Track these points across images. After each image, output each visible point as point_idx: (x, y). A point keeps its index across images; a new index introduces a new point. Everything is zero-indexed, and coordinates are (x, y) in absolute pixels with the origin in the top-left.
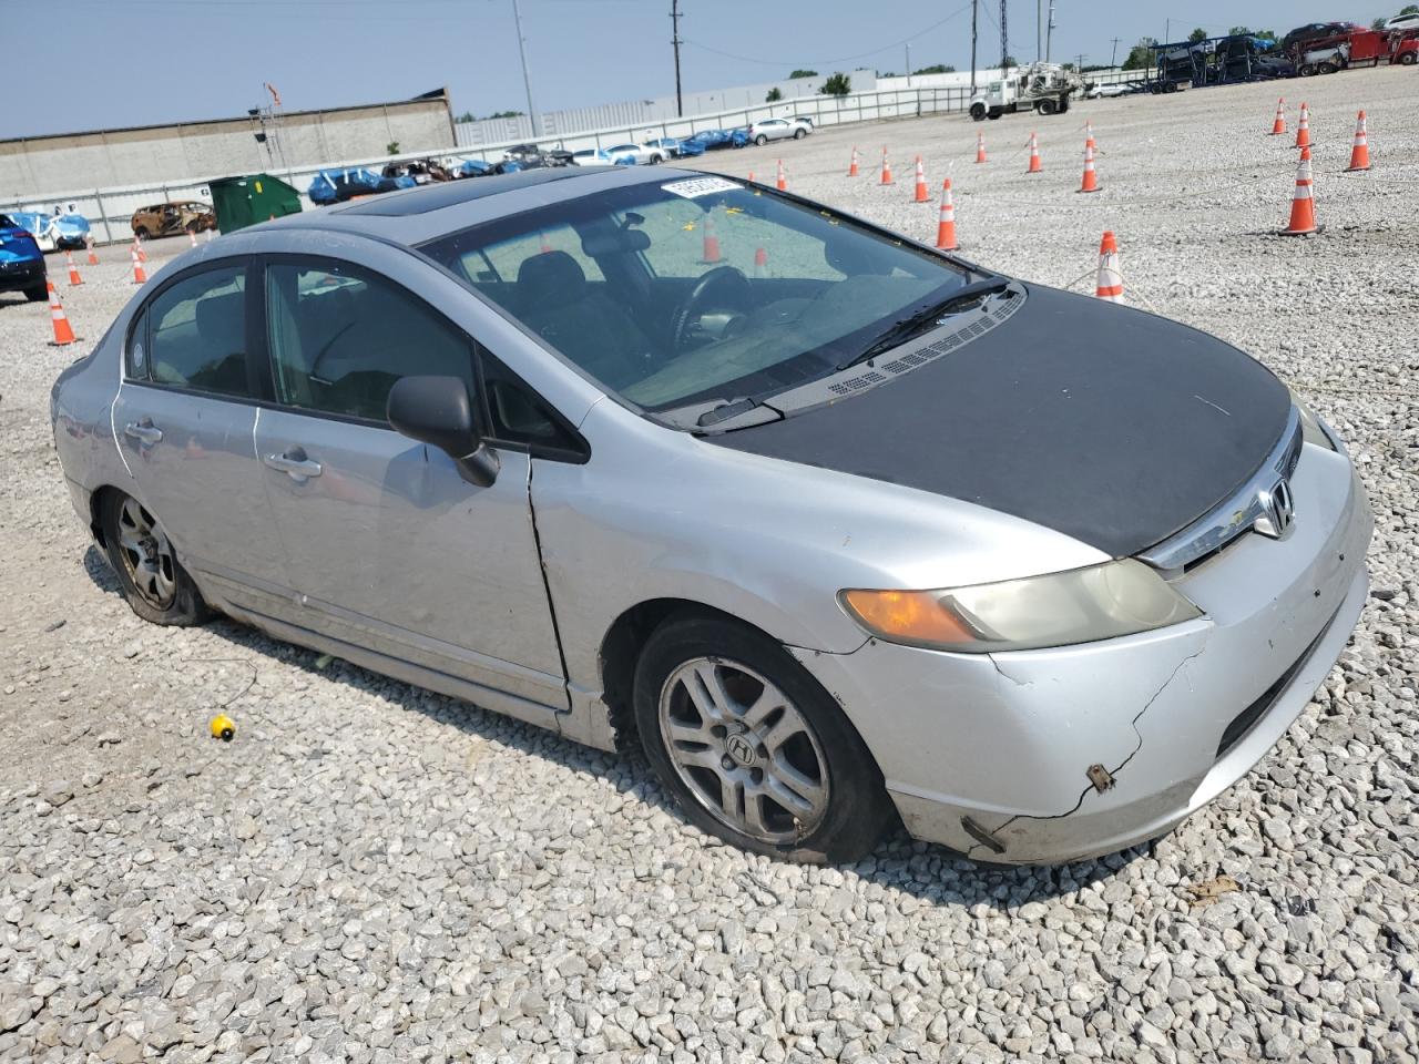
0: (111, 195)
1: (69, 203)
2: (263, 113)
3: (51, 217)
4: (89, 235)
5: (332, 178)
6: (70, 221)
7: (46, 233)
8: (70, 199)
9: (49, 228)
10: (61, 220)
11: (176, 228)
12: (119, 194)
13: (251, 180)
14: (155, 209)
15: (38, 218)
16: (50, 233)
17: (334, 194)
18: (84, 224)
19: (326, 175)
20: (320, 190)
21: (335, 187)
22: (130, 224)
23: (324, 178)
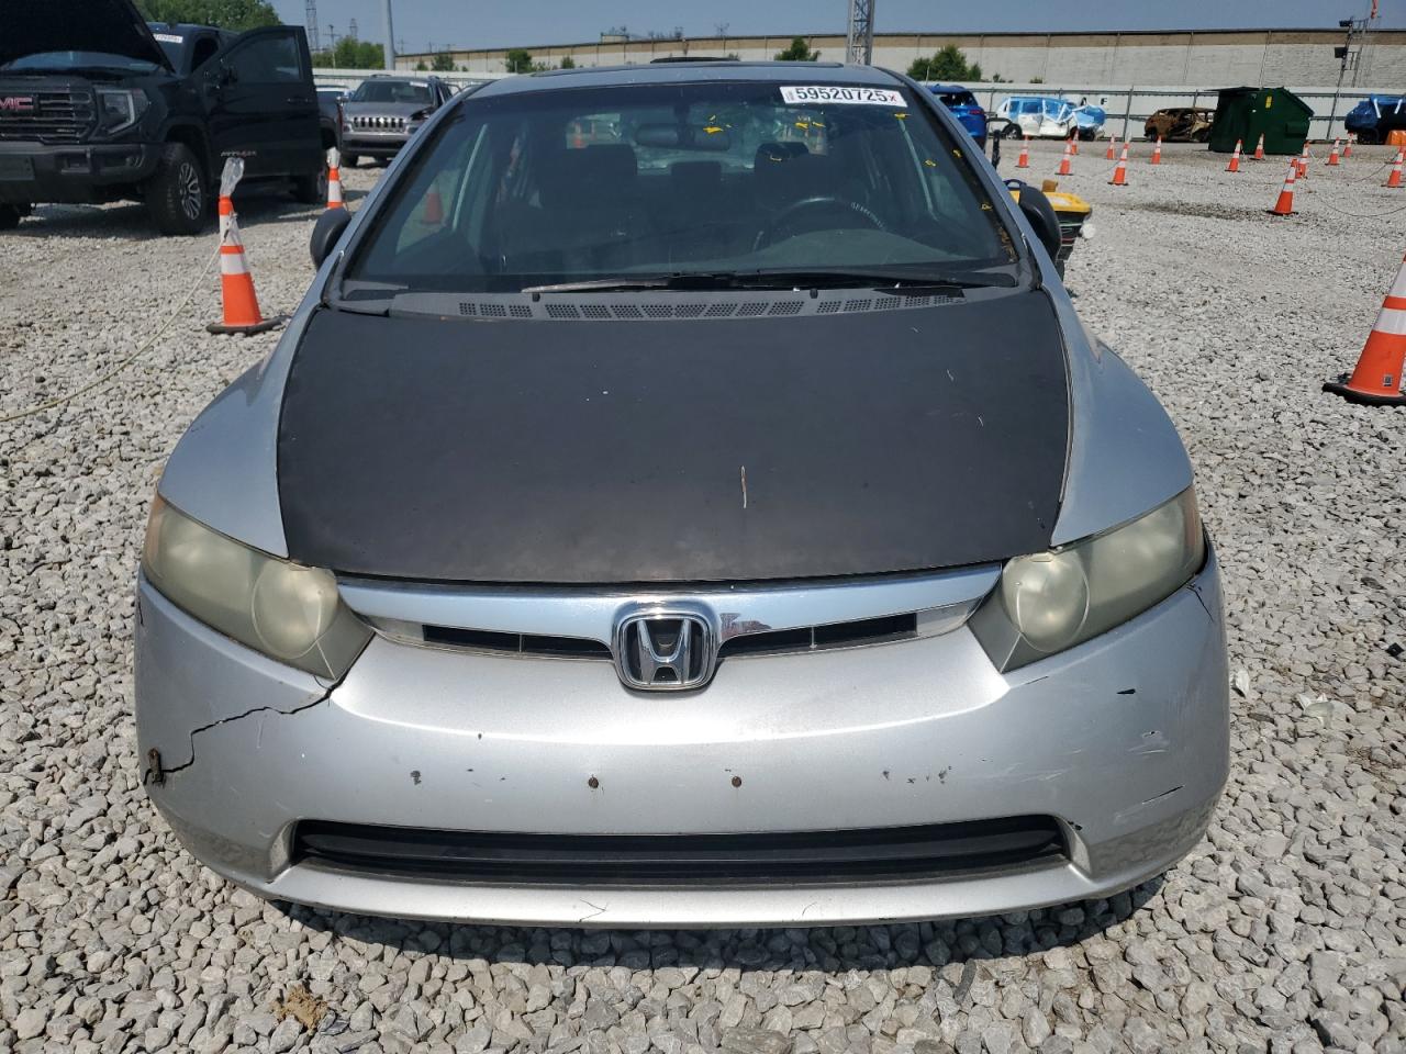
0: (1143, 93)
1: (1102, 96)
2: (1355, 26)
3: (1076, 107)
4: (1100, 128)
5: (1379, 105)
6: (1090, 113)
7: (1064, 121)
8: (1104, 92)
9: (1070, 116)
10: (1082, 111)
11: (1183, 134)
12: (1150, 94)
13: (1266, 92)
14: (1173, 112)
15: (1065, 106)
16: (1068, 122)
17: (1374, 122)
18: (1101, 117)
19: (1375, 101)
20: (1361, 117)
21: (1379, 116)
22: (1144, 124)
23: (1371, 103)
